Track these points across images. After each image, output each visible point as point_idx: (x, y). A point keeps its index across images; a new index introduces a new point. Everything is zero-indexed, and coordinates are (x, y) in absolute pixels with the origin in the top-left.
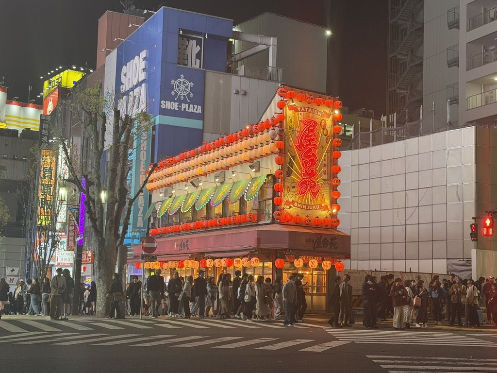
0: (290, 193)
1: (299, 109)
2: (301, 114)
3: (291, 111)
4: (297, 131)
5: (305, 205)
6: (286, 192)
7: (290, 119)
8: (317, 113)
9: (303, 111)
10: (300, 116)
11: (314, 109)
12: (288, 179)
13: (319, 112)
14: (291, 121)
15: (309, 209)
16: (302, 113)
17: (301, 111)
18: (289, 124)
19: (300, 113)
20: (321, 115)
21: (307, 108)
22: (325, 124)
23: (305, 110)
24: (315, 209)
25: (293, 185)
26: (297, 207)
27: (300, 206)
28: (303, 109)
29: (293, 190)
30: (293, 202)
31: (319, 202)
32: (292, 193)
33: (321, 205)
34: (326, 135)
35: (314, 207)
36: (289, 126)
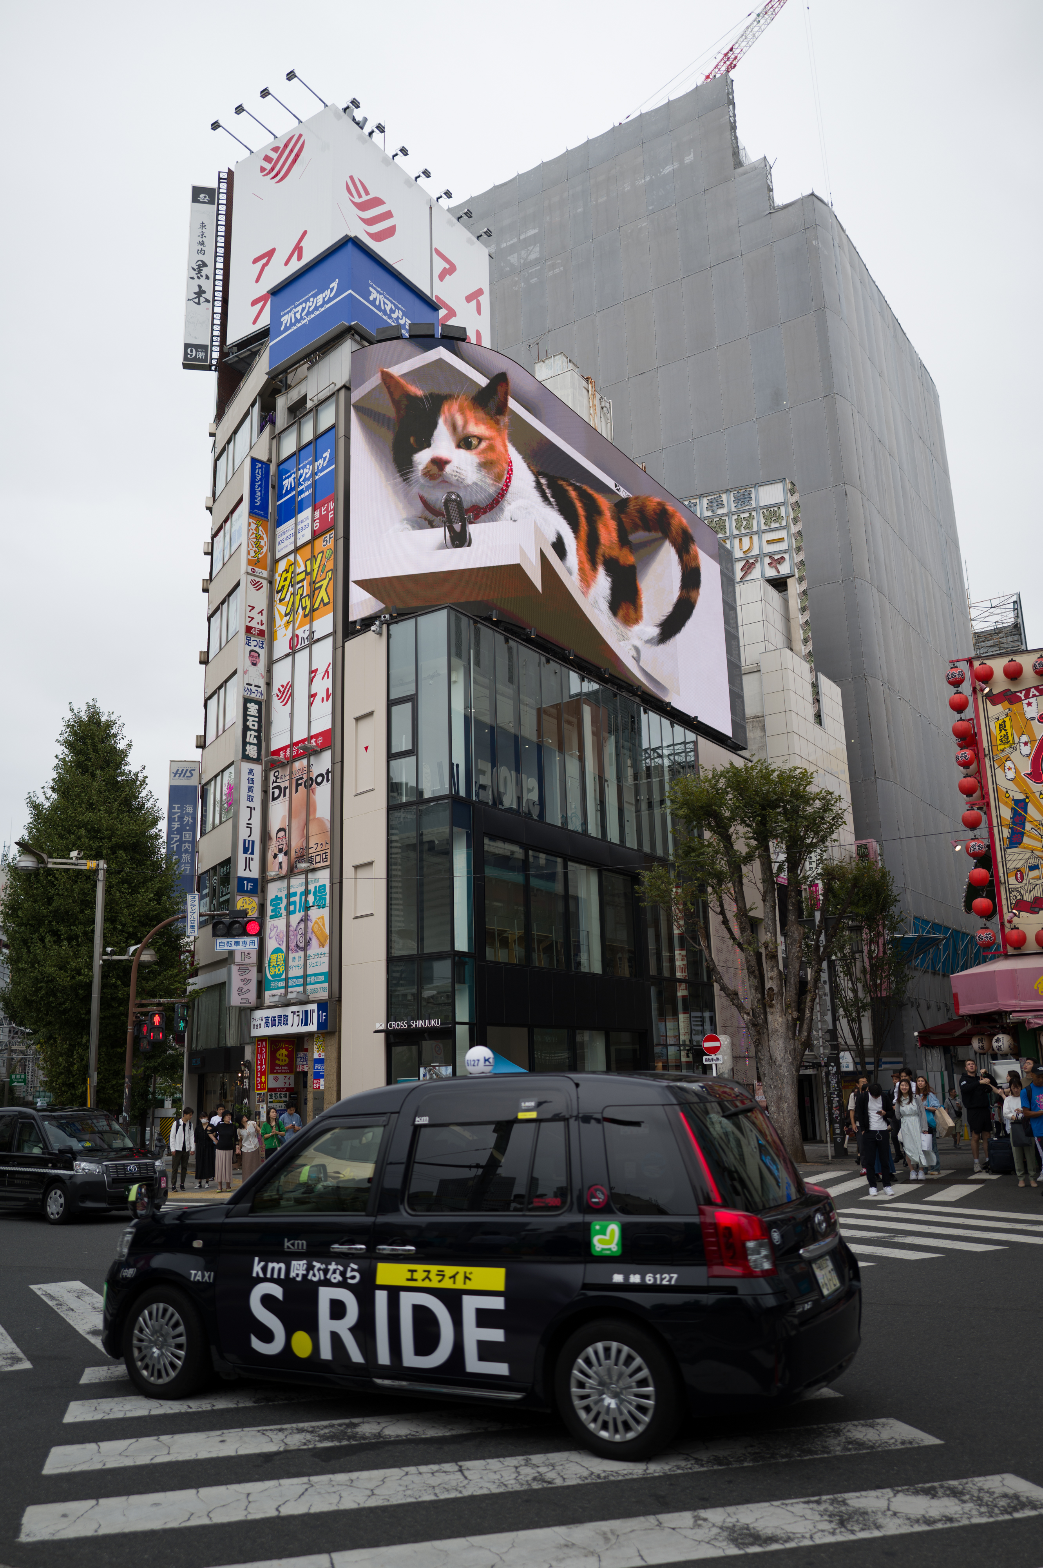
0: (1024, 882)
1: (1022, 696)
2: (1029, 704)
3: (1000, 706)
4: (1026, 744)
6: (1013, 882)
7: (1000, 722)
9: (1034, 696)
10: (1027, 708)
12: (1014, 853)
14: (1002, 727)
16: (1031, 700)
17: (1027, 696)
18: (998, 734)
19: (1026, 701)
25: (1031, 862)
28: (1033, 691)
29: (1035, 873)
30: (1038, 901)
32: (1032, 880)
36: (999, 738)
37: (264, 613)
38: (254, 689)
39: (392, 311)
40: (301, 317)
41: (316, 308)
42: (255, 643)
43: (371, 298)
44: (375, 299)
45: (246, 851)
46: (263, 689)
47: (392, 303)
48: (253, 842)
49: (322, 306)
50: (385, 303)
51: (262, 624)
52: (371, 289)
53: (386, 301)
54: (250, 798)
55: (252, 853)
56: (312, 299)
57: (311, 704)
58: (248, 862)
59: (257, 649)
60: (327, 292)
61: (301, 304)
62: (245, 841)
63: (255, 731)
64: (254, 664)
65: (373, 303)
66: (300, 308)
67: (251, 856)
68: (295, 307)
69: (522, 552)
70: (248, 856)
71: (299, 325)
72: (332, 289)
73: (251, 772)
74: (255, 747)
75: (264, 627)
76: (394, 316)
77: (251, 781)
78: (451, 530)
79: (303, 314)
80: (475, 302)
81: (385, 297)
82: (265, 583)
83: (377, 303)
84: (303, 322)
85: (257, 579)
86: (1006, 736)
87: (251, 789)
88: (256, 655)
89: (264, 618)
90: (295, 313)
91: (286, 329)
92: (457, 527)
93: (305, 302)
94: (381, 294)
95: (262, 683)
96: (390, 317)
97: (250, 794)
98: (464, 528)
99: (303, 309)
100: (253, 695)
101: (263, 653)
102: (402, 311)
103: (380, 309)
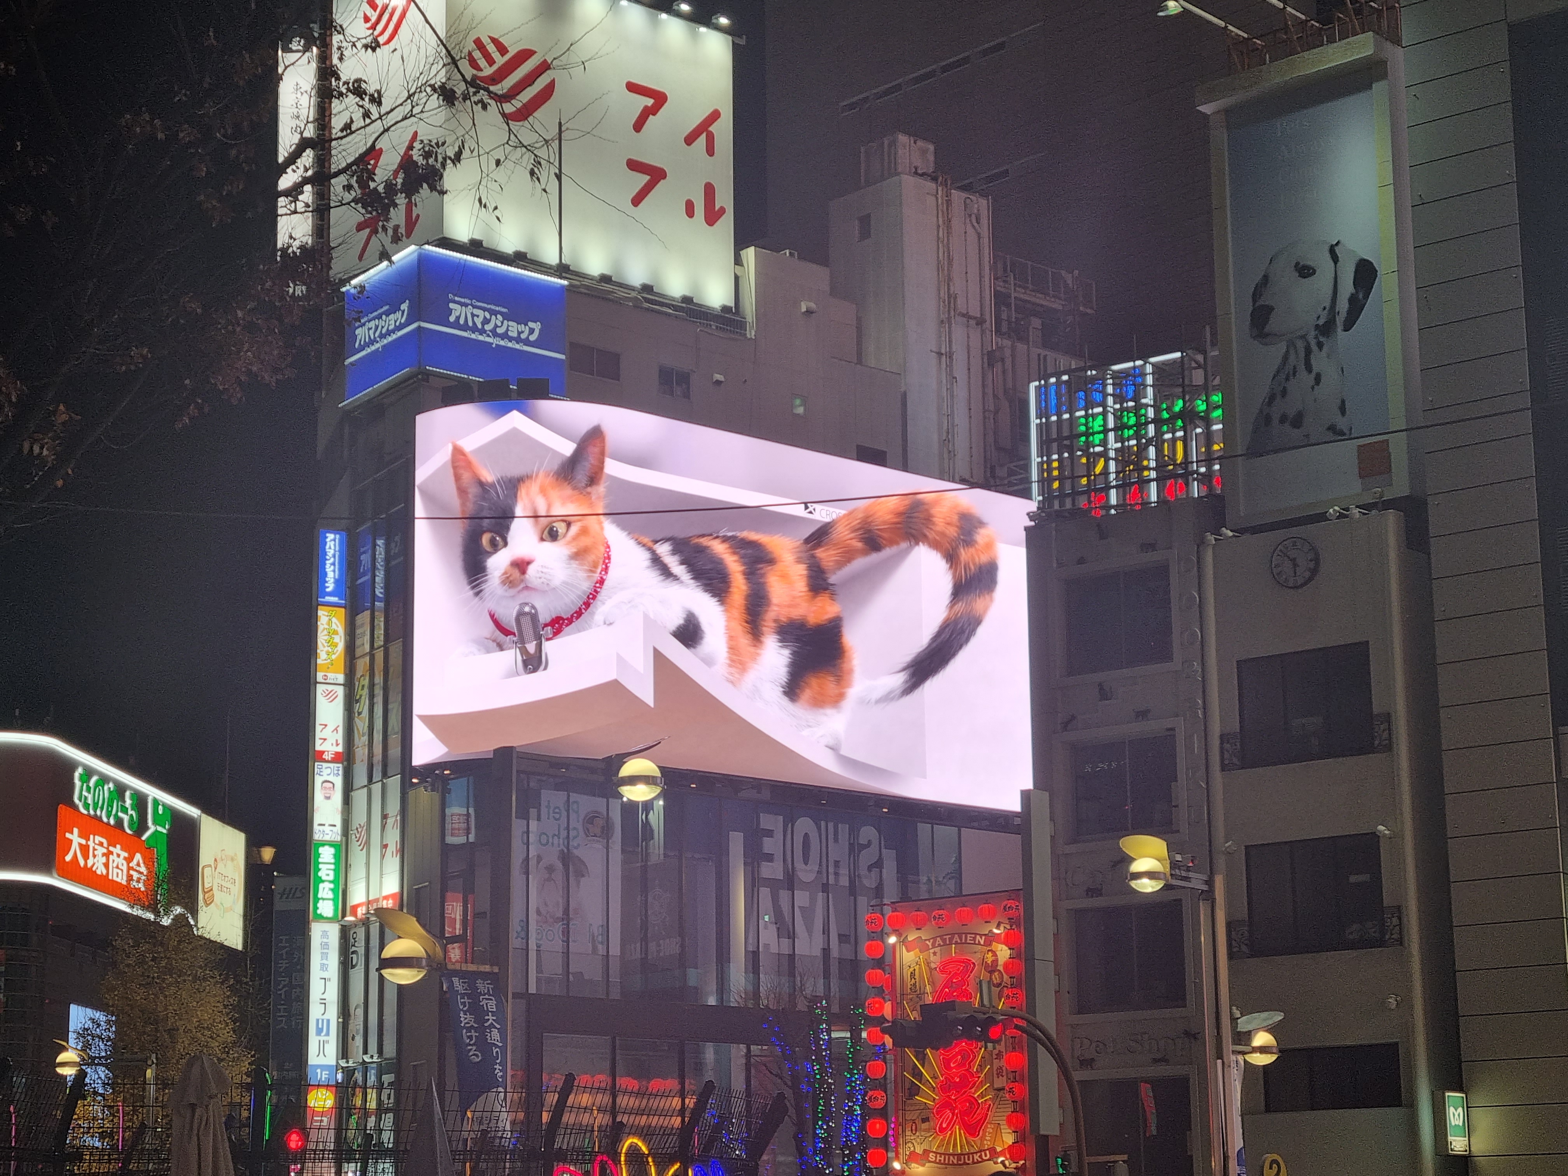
0: (918, 1134)
1: (930, 944)
2: (935, 954)
3: (912, 953)
5: (953, 1155)
6: (908, 1133)
7: (912, 970)
8: (974, 939)
9: (939, 945)
10: (932, 958)
11: (966, 934)
12: (912, 1105)
13: (978, 937)
14: (913, 975)
15: (965, 1163)
16: (937, 950)
17: (934, 946)
18: (909, 983)
19: (932, 951)
20: (982, 942)
21: (948, 937)
22: (996, 962)
23: (944, 940)
24: (978, 1162)
25: (925, 1115)
26: (935, 1162)
27: (942, 1159)
28: (939, 941)
29: (925, 1126)
30: (926, 1152)
31: (987, 1144)
32: (923, 1133)
33: (992, 1150)
34: (999, 985)
35: (976, 1157)
36: (909, 986)
37: (341, 730)
38: (327, 829)
39: (486, 321)
40: (375, 338)
41: (389, 333)
42: (329, 771)
43: (452, 319)
44: (458, 318)
45: (319, 1032)
46: (338, 829)
47: (484, 309)
48: (328, 1021)
49: (393, 331)
50: (473, 315)
51: (337, 745)
52: (451, 305)
53: (476, 311)
54: (324, 967)
55: (328, 1034)
56: (384, 317)
57: (383, 856)
58: (322, 1045)
59: (329, 778)
60: (399, 314)
61: (374, 319)
62: (318, 1020)
63: (330, 882)
64: (328, 798)
65: (456, 325)
66: (372, 324)
67: (326, 1038)
68: (369, 321)
69: (621, 662)
70: (322, 1038)
71: (373, 348)
72: (403, 312)
73: (325, 934)
74: (331, 903)
75: (340, 749)
76: (488, 327)
77: (325, 946)
78: (524, 651)
79: (377, 335)
80: (703, 138)
81: (474, 307)
82: (340, 691)
83: (462, 321)
84: (377, 346)
85: (330, 687)
86: (915, 984)
87: (324, 956)
88: (331, 785)
89: (340, 736)
90: (369, 329)
91: (362, 348)
92: (531, 647)
93: (379, 317)
94: (466, 305)
95: (338, 821)
96: (482, 332)
97: (324, 962)
98: (539, 647)
99: (377, 327)
100: (327, 838)
101: (338, 781)
102: (501, 313)
103: (465, 328)
